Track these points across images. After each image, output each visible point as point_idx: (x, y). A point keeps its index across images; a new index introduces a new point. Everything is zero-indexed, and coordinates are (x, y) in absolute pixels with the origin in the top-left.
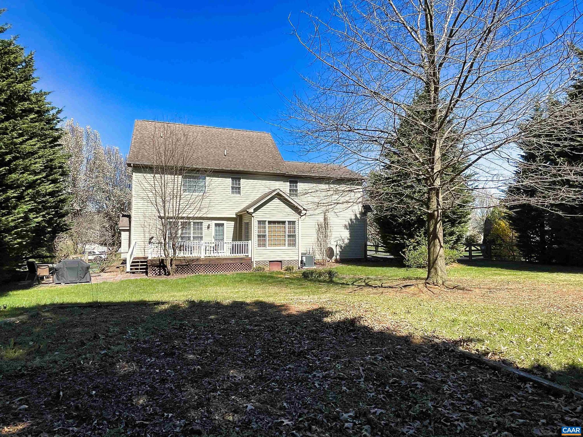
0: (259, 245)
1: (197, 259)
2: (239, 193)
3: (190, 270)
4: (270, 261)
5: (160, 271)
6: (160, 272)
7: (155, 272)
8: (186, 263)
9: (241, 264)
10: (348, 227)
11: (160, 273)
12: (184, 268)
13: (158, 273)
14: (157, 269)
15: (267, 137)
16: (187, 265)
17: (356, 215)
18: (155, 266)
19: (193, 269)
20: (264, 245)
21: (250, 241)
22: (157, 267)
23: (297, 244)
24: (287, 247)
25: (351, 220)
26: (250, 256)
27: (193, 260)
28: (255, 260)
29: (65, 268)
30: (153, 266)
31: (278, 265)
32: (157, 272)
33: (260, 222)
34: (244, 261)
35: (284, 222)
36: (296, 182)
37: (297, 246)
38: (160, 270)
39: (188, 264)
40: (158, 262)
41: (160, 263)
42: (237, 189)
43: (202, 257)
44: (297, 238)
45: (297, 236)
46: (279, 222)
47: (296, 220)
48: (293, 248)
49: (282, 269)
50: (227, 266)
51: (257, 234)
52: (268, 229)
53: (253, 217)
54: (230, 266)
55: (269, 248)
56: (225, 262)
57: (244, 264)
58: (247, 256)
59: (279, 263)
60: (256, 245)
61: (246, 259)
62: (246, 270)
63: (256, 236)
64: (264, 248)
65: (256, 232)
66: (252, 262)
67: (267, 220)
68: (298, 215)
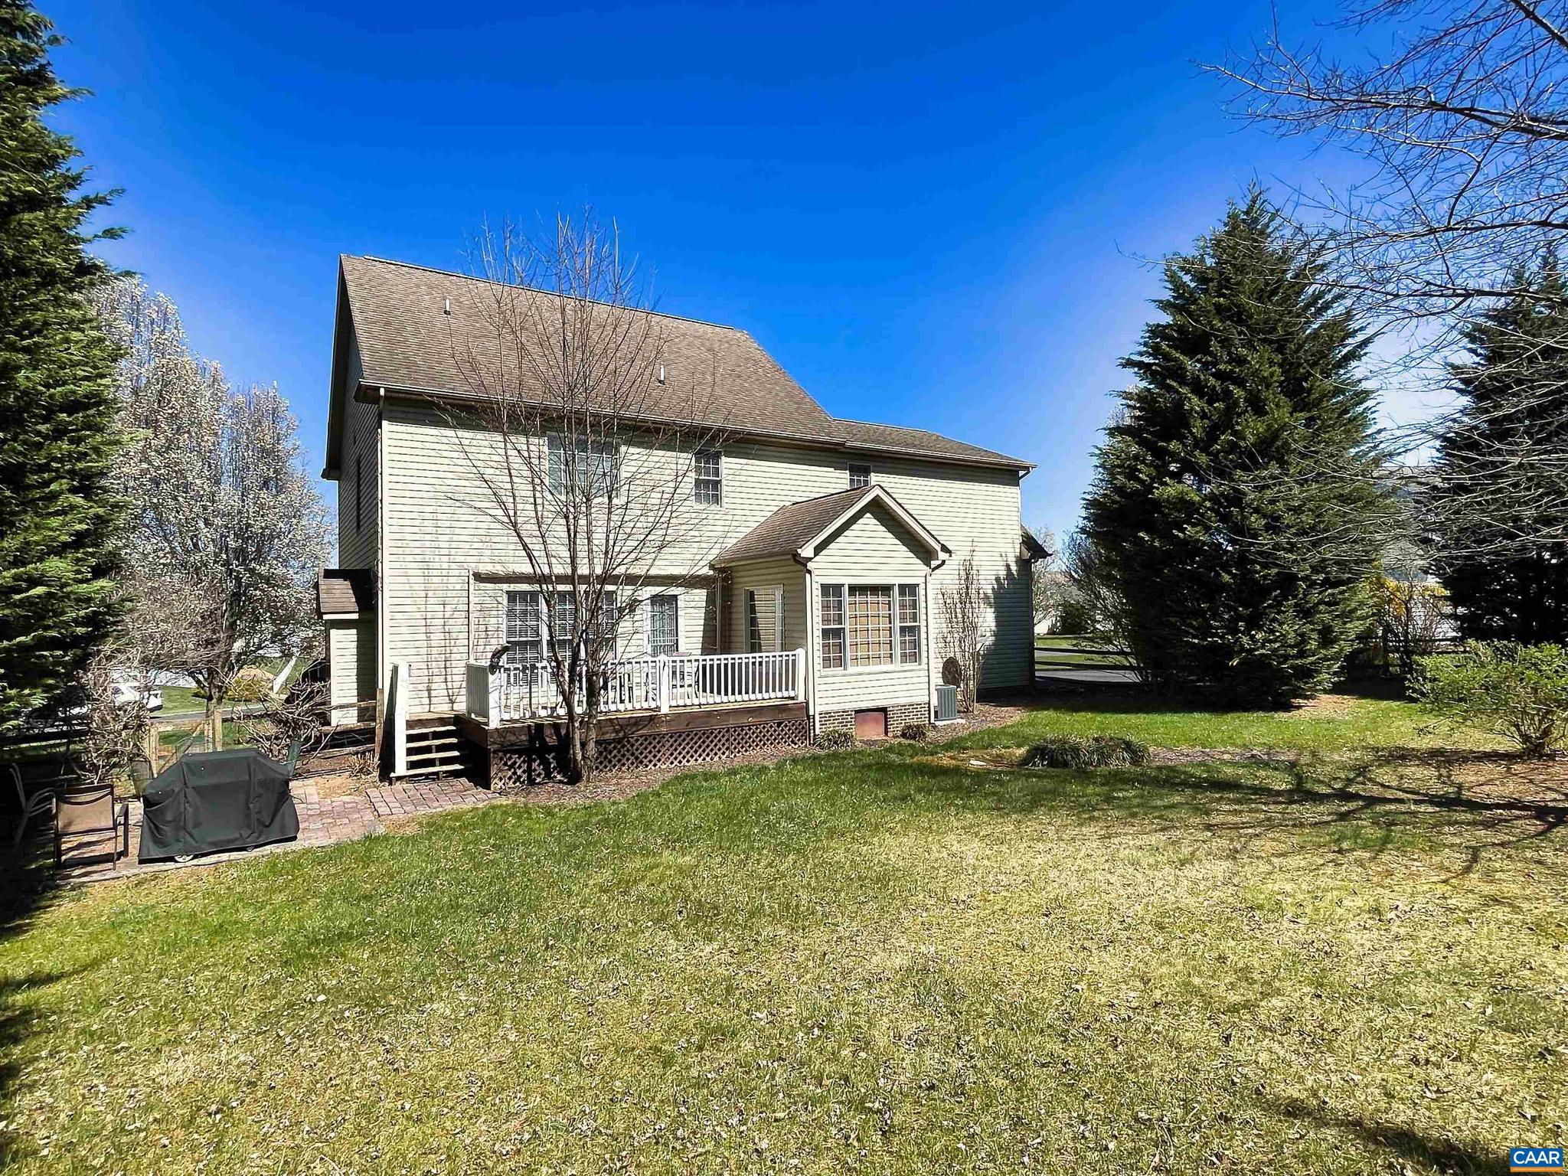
0: (827, 662)
1: (651, 718)
2: (717, 499)
3: (628, 755)
4: (857, 712)
5: (529, 767)
6: (529, 771)
7: (515, 773)
8: (617, 732)
9: (779, 725)
10: (992, 601)
11: (529, 776)
12: (610, 752)
13: (525, 776)
14: (519, 762)
15: (741, 342)
16: (620, 741)
17: (1008, 566)
18: (514, 752)
19: (637, 753)
20: (840, 662)
21: (800, 652)
22: (520, 753)
23: (924, 654)
24: (897, 665)
25: (998, 579)
26: (801, 698)
27: (636, 722)
28: (819, 709)
29: (190, 792)
30: (508, 749)
31: (877, 721)
32: (519, 772)
33: (826, 589)
34: (784, 716)
35: (886, 589)
36: (867, 472)
37: (924, 660)
38: (530, 762)
39: (621, 735)
40: (524, 738)
41: (532, 740)
42: (710, 489)
43: (665, 710)
44: (923, 635)
45: (923, 630)
46: (875, 589)
47: (920, 581)
48: (914, 666)
49: (886, 733)
50: (739, 735)
51: (821, 627)
52: (847, 611)
53: (810, 572)
54: (746, 734)
55: (851, 669)
56: (732, 722)
57: (786, 726)
58: (792, 698)
59: (881, 715)
60: (818, 661)
61: (791, 709)
62: (793, 742)
63: (818, 633)
64: (839, 670)
65: (818, 620)
66: (808, 716)
67: (847, 581)
68: (925, 567)
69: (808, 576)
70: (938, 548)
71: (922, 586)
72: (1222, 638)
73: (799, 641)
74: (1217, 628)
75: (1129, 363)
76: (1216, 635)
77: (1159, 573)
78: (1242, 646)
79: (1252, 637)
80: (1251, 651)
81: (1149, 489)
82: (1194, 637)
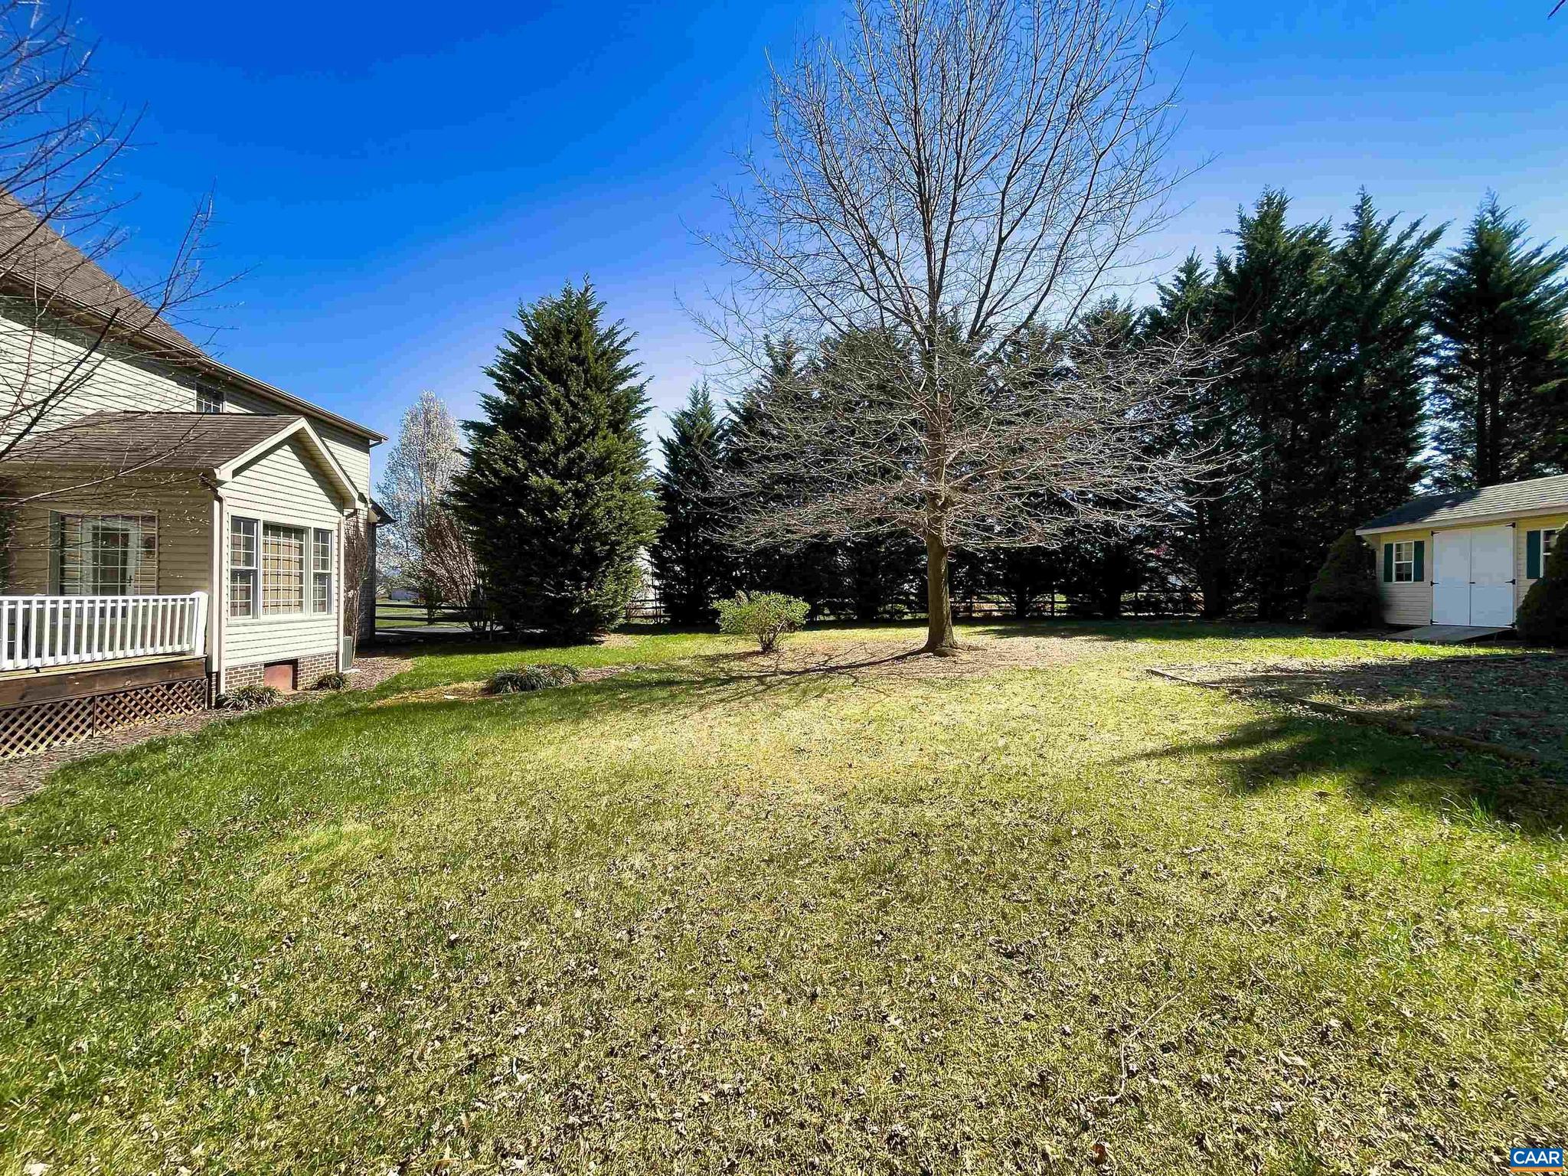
0: (237, 609)
4: (267, 665)
9: (169, 687)
20: (248, 609)
21: (201, 596)
23: (335, 604)
24: (308, 613)
26: (199, 653)
28: (225, 664)
31: (286, 675)
33: (236, 521)
34: (177, 675)
35: (298, 532)
36: (218, 398)
37: (334, 609)
44: (335, 584)
45: (335, 578)
46: (288, 530)
47: (334, 527)
48: (323, 615)
49: (295, 687)
50: (108, 705)
51: (230, 567)
52: (260, 552)
53: (220, 500)
54: (120, 703)
55: (263, 618)
56: (99, 688)
57: (180, 687)
58: (182, 654)
59: (288, 668)
60: (226, 607)
61: (184, 667)
62: (187, 707)
63: (227, 575)
64: (248, 619)
65: (227, 558)
66: (209, 674)
67: (263, 517)
68: (338, 514)
69: (216, 504)
70: (356, 496)
71: (335, 533)
72: (571, 593)
73: (202, 583)
74: (568, 586)
75: (492, 374)
76: (567, 591)
77: (529, 543)
78: (582, 599)
79: (588, 592)
80: (587, 603)
81: (525, 476)
82: (552, 592)
